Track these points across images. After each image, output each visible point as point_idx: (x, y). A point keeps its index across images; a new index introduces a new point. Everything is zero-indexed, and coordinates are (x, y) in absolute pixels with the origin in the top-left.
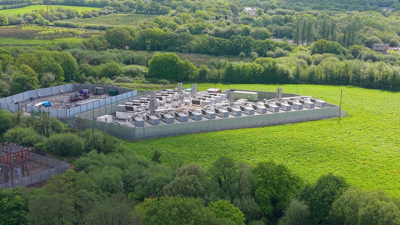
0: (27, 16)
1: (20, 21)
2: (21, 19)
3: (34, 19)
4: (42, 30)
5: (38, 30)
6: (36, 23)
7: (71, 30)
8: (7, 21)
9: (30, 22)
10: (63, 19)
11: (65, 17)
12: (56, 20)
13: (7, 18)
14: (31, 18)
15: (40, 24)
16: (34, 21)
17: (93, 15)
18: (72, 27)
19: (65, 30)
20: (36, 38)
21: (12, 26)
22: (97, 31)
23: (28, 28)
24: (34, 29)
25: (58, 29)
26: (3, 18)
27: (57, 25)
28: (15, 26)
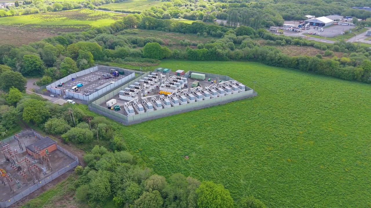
0: (84, 3)
1: (80, 6)
2: (81, 5)
3: (88, 5)
4: (91, 13)
5: (89, 13)
6: (89, 7)
7: (107, 12)
8: (73, 7)
9: (85, 7)
10: (104, 4)
11: (105, 2)
12: (100, 5)
13: (72, 5)
14: (86, 4)
15: (91, 8)
16: (88, 6)
17: (120, 1)
18: (108, 11)
19: (104, 12)
20: (87, 19)
21: (75, 10)
22: (121, 14)
23: (84, 11)
24: (87, 12)
25: (100, 12)
26: (70, 5)
27: (100, 9)
28: (77, 10)
